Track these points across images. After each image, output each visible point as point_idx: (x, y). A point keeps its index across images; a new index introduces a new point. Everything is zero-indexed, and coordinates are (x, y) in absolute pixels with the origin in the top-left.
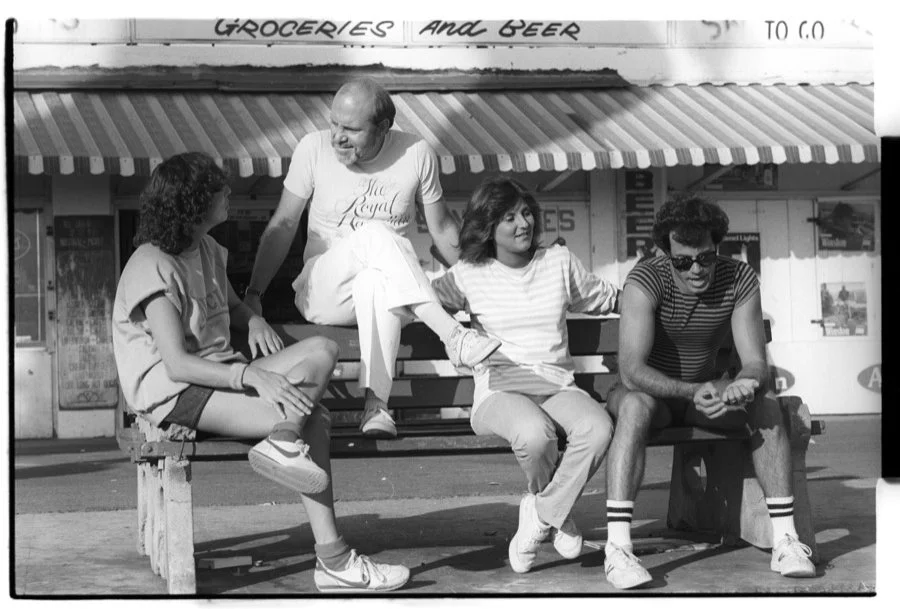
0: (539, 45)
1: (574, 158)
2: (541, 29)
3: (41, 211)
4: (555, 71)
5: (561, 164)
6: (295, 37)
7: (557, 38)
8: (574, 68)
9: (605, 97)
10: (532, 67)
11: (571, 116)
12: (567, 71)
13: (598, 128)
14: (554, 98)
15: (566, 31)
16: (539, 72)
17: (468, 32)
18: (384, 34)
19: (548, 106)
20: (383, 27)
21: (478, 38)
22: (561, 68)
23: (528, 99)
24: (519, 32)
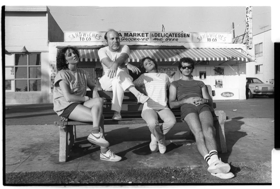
0: (172, 42)
1: (177, 59)
2: (172, 39)
3: (94, 67)
4: (174, 46)
5: (174, 60)
6: (133, 41)
7: (174, 41)
8: (177, 45)
9: (182, 50)
10: (170, 45)
11: (177, 53)
12: (176, 46)
13: (180, 55)
14: (174, 50)
15: (176, 40)
16: (172, 46)
17: (160, 40)
18: (147, 40)
19: (173, 51)
20: (147, 39)
21: (162, 41)
22: (175, 46)
23: (170, 50)
24: (168, 40)
